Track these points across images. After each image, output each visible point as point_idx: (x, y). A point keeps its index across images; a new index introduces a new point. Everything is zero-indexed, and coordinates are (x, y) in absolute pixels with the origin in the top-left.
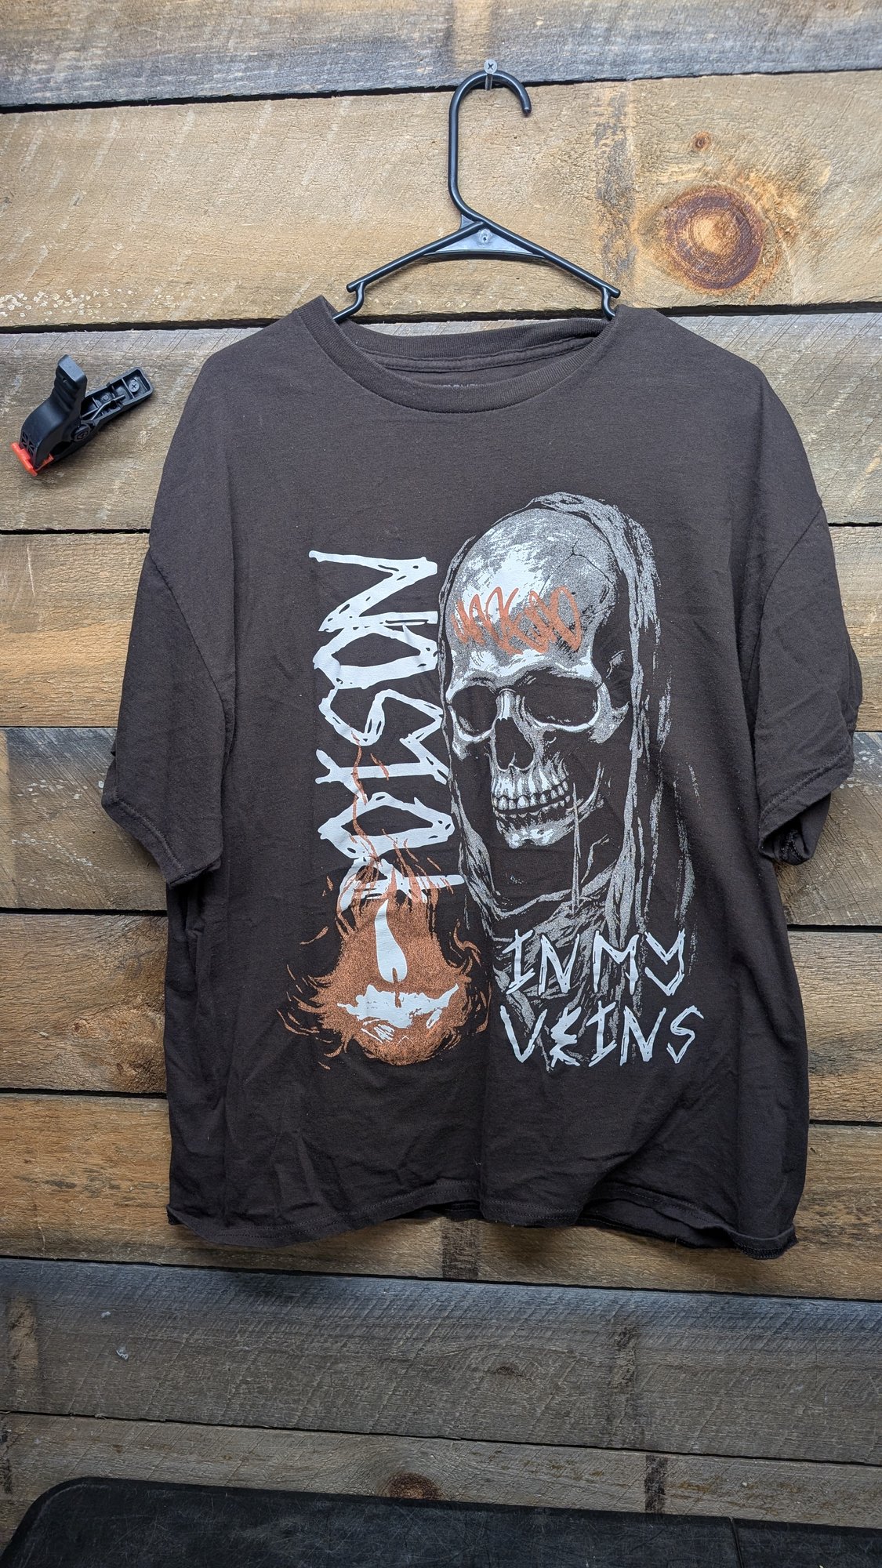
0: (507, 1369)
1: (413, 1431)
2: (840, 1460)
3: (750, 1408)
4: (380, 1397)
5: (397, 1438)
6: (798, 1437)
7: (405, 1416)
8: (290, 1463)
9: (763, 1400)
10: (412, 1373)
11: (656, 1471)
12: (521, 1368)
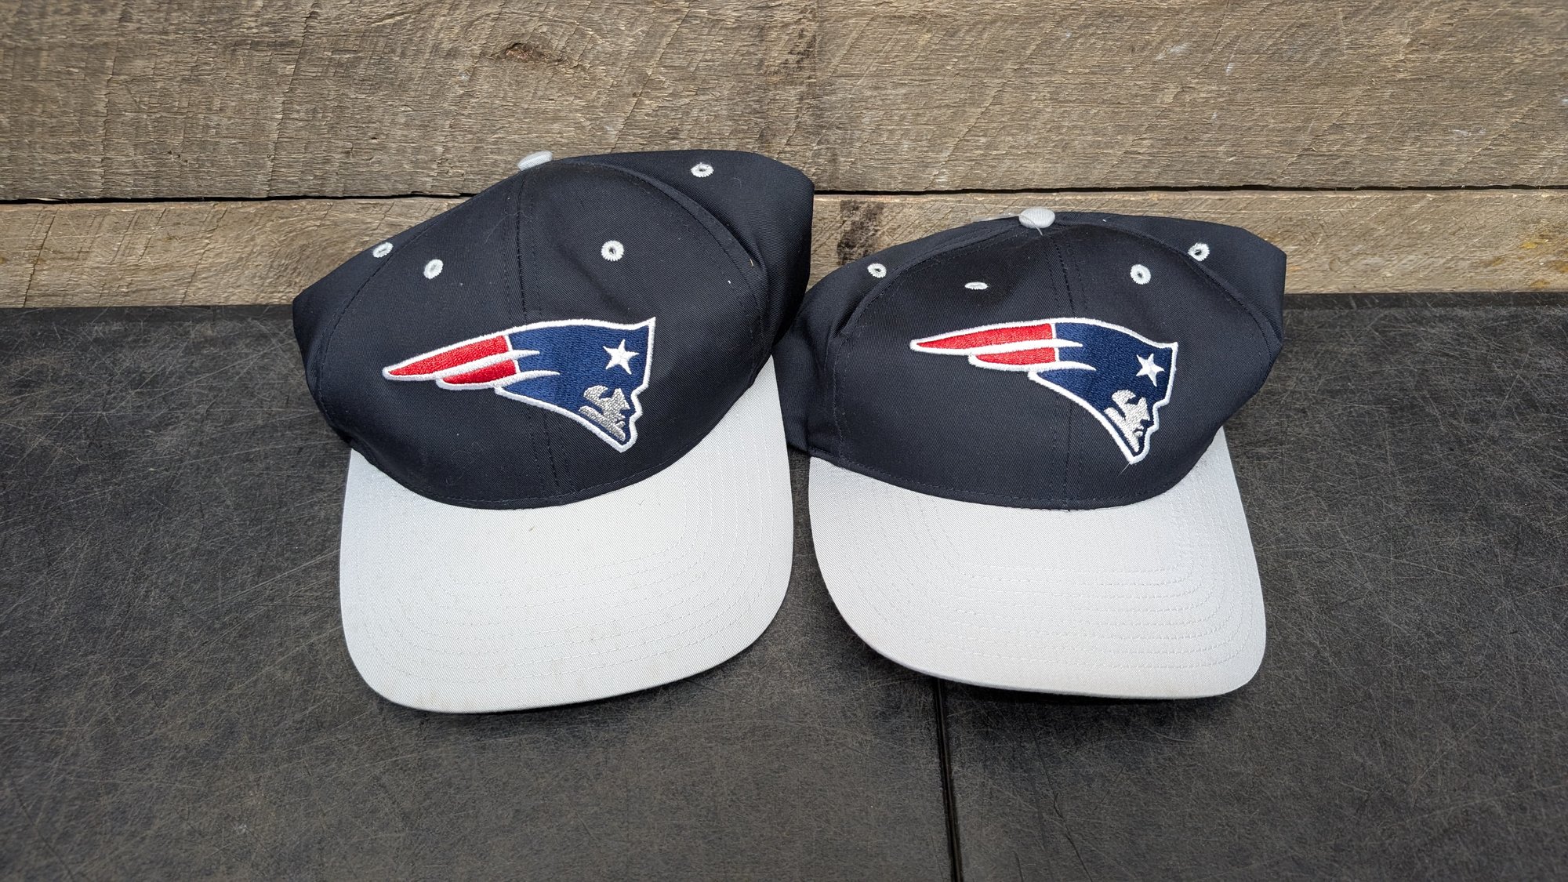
0: (526, 49)
1: (357, 187)
2: (1224, 183)
3: (1061, 97)
4: (259, 128)
5: (329, 202)
6: (1152, 146)
7: (327, 161)
8: (132, 260)
9: (1094, 79)
10: (312, 72)
11: (860, 227)
12: (558, 44)
